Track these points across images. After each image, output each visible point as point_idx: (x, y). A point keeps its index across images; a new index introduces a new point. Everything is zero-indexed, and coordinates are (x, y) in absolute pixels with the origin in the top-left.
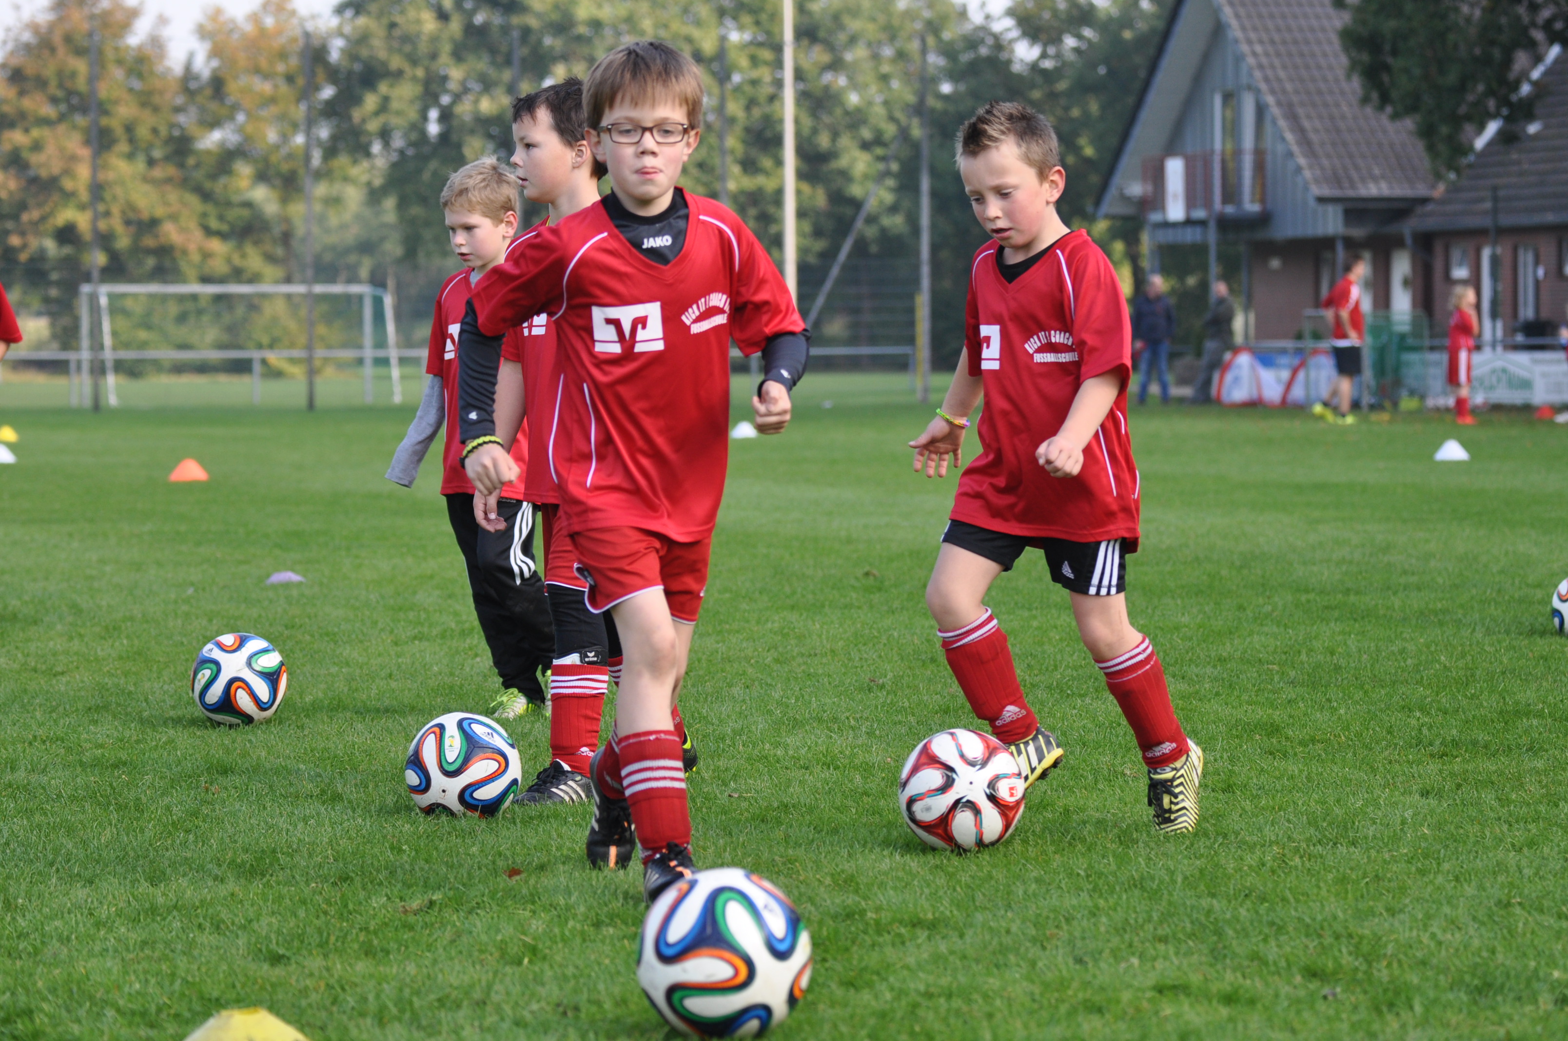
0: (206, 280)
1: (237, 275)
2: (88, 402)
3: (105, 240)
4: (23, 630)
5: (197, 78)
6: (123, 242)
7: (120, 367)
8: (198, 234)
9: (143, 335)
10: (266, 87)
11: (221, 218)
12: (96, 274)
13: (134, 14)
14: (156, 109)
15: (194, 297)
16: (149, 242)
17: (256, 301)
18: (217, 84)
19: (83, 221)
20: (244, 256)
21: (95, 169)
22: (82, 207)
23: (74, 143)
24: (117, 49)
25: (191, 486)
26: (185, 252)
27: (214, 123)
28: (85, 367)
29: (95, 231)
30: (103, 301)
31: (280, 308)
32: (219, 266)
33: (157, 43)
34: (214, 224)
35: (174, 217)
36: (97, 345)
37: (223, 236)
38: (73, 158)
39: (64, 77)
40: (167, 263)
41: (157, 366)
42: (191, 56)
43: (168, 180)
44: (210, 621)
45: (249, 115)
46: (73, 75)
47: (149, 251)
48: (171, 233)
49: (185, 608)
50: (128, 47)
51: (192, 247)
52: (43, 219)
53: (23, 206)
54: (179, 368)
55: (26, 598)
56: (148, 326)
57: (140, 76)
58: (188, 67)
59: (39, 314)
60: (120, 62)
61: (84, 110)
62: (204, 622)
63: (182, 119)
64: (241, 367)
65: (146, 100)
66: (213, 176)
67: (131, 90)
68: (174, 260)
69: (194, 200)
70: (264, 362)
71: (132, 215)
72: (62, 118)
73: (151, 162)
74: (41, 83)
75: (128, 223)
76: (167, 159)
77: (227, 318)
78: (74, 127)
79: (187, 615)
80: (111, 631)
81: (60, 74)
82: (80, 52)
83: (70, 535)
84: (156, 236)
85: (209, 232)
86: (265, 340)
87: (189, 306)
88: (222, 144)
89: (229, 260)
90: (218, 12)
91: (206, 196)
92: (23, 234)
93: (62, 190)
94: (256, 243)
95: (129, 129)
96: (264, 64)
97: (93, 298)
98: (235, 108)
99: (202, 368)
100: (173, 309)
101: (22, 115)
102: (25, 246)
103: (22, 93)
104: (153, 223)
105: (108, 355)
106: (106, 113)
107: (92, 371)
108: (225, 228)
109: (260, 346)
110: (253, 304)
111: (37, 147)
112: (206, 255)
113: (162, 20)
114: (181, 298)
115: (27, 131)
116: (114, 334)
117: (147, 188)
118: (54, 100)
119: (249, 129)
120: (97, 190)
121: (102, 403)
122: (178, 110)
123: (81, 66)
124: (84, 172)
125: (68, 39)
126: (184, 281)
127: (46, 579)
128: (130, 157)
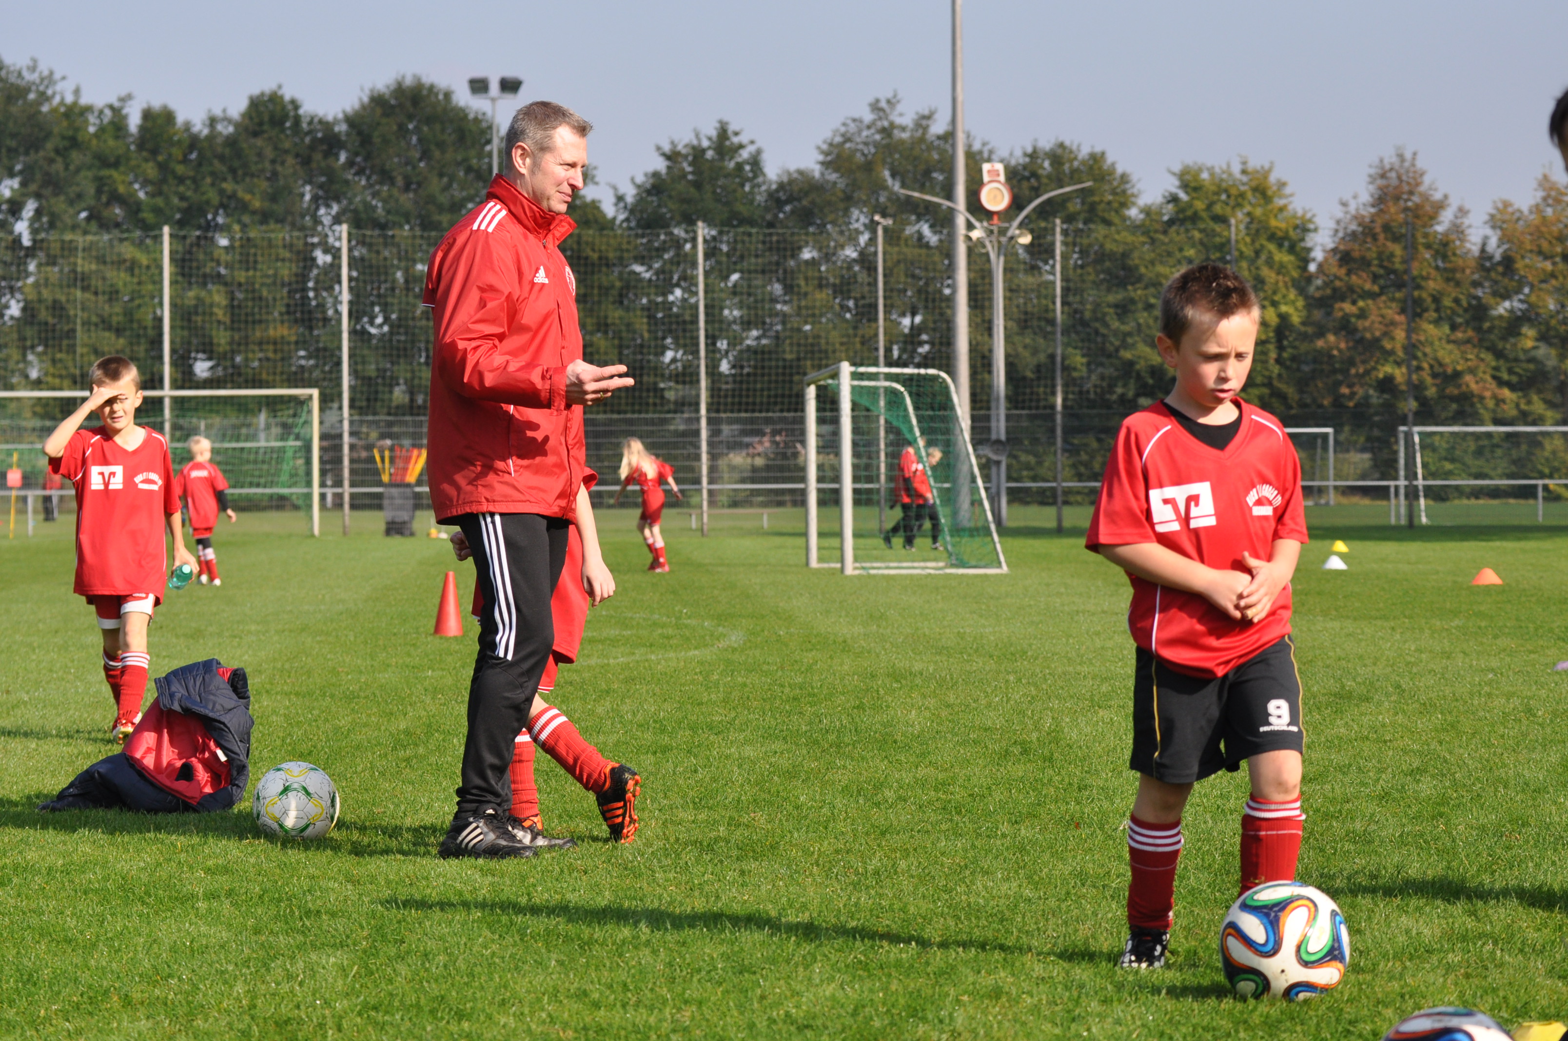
0: (1497, 422)
1: (1524, 417)
2: (1403, 522)
3: (1417, 389)
4: (1357, 705)
5: (1490, 258)
6: (1431, 392)
7: (1430, 492)
8: (1492, 385)
9: (1448, 466)
10: (1548, 266)
11: (1510, 371)
12: (1410, 417)
13: (1440, 206)
14: (1458, 284)
15: (1489, 435)
16: (1452, 390)
17: (1540, 438)
18: (1508, 262)
19: (1399, 374)
20: (1529, 402)
21: (1409, 331)
22: (1398, 364)
23: (1391, 312)
24: (1426, 235)
25: (1488, 589)
26: (1482, 398)
27: (1506, 296)
28: (1402, 491)
29: (1409, 382)
30: (1417, 439)
31: (1558, 442)
32: (1510, 411)
33: (1458, 230)
34: (1505, 376)
35: (1472, 371)
36: (1411, 475)
37: (1512, 387)
38: (1393, 323)
39: (1384, 258)
40: (1468, 409)
41: (1459, 491)
42: (1486, 239)
43: (1468, 341)
44: (1508, 700)
45: (1532, 286)
46: (1392, 255)
47: (1453, 399)
48: (1470, 382)
49: (1487, 689)
50: (1436, 232)
51: (1488, 394)
52: (1367, 372)
53: (1351, 362)
54: (1477, 493)
55: (1359, 680)
56: (1453, 460)
57: (1445, 257)
58: (1483, 250)
59: (1363, 450)
60: (1428, 246)
61: (1400, 286)
62: (1503, 701)
63: (1479, 292)
64: (1528, 493)
65: (1450, 275)
66: (1504, 338)
67: (1437, 268)
68: (1472, 405)
69: (1488, 357)
70: (1546, 488)
71: (1438, 369)
72: (1383, 290)
73: (1454, 327)
74: (1365, 263)
75: (1434, 376)
76: (1467, 323)
77: (1515, 453)
78: (1393, 299)
79: (1489, 695)
80: (1426, 708)
81: (1380, 254)
82: (1396, 239)
83: (1393, 629)
84: (1459, 386)
85: (1501, 383)
86: (1547, 471)
87: (1486, 442)
88: (1511, 311)
89: (1517, 405)
90: (1506, 204)
91: (1499, 354)
92: (1350, 386)
93: (1382, 348)
94: (1539, 392)
95: (1436, 299)
96: (1545, 245)
97: (1408, 436)
98: (1521, 284)
99: (1495, 493)
100: (1472, 446)
101: (1351, 289)
102: (1353, 394)
103: (1349, 273)
104: (1457, 375)
105: (1420, 482)
106: (1419, 287)
107: (1407, 496)
108: (1514, 379)
109: (1542, 476)
110: (1534, 441)
111: (1363, 314)
112: (1499, 401)
113: (1462, 212)
114: (1477, 436)
115: (1354, 303)
116: (1424, 465)
117: (1450, 347)
118: (1375, 278)
119: (1533, 299)
120: (1411, 349)
121: (1416, 522)
122: (1476, 284)
123: (1397, 250)
124: (1400, 334)
125: (1386, 228)
126: (1482, 423)
127: (1375, 664)
128: (1437, 322)
